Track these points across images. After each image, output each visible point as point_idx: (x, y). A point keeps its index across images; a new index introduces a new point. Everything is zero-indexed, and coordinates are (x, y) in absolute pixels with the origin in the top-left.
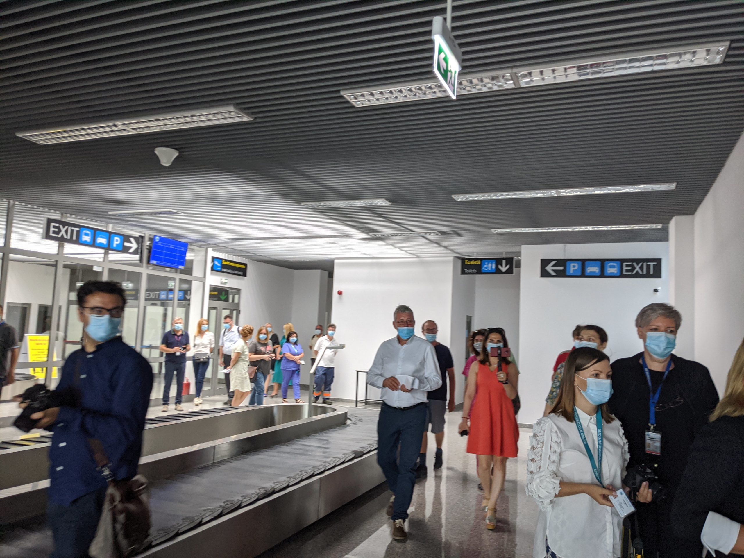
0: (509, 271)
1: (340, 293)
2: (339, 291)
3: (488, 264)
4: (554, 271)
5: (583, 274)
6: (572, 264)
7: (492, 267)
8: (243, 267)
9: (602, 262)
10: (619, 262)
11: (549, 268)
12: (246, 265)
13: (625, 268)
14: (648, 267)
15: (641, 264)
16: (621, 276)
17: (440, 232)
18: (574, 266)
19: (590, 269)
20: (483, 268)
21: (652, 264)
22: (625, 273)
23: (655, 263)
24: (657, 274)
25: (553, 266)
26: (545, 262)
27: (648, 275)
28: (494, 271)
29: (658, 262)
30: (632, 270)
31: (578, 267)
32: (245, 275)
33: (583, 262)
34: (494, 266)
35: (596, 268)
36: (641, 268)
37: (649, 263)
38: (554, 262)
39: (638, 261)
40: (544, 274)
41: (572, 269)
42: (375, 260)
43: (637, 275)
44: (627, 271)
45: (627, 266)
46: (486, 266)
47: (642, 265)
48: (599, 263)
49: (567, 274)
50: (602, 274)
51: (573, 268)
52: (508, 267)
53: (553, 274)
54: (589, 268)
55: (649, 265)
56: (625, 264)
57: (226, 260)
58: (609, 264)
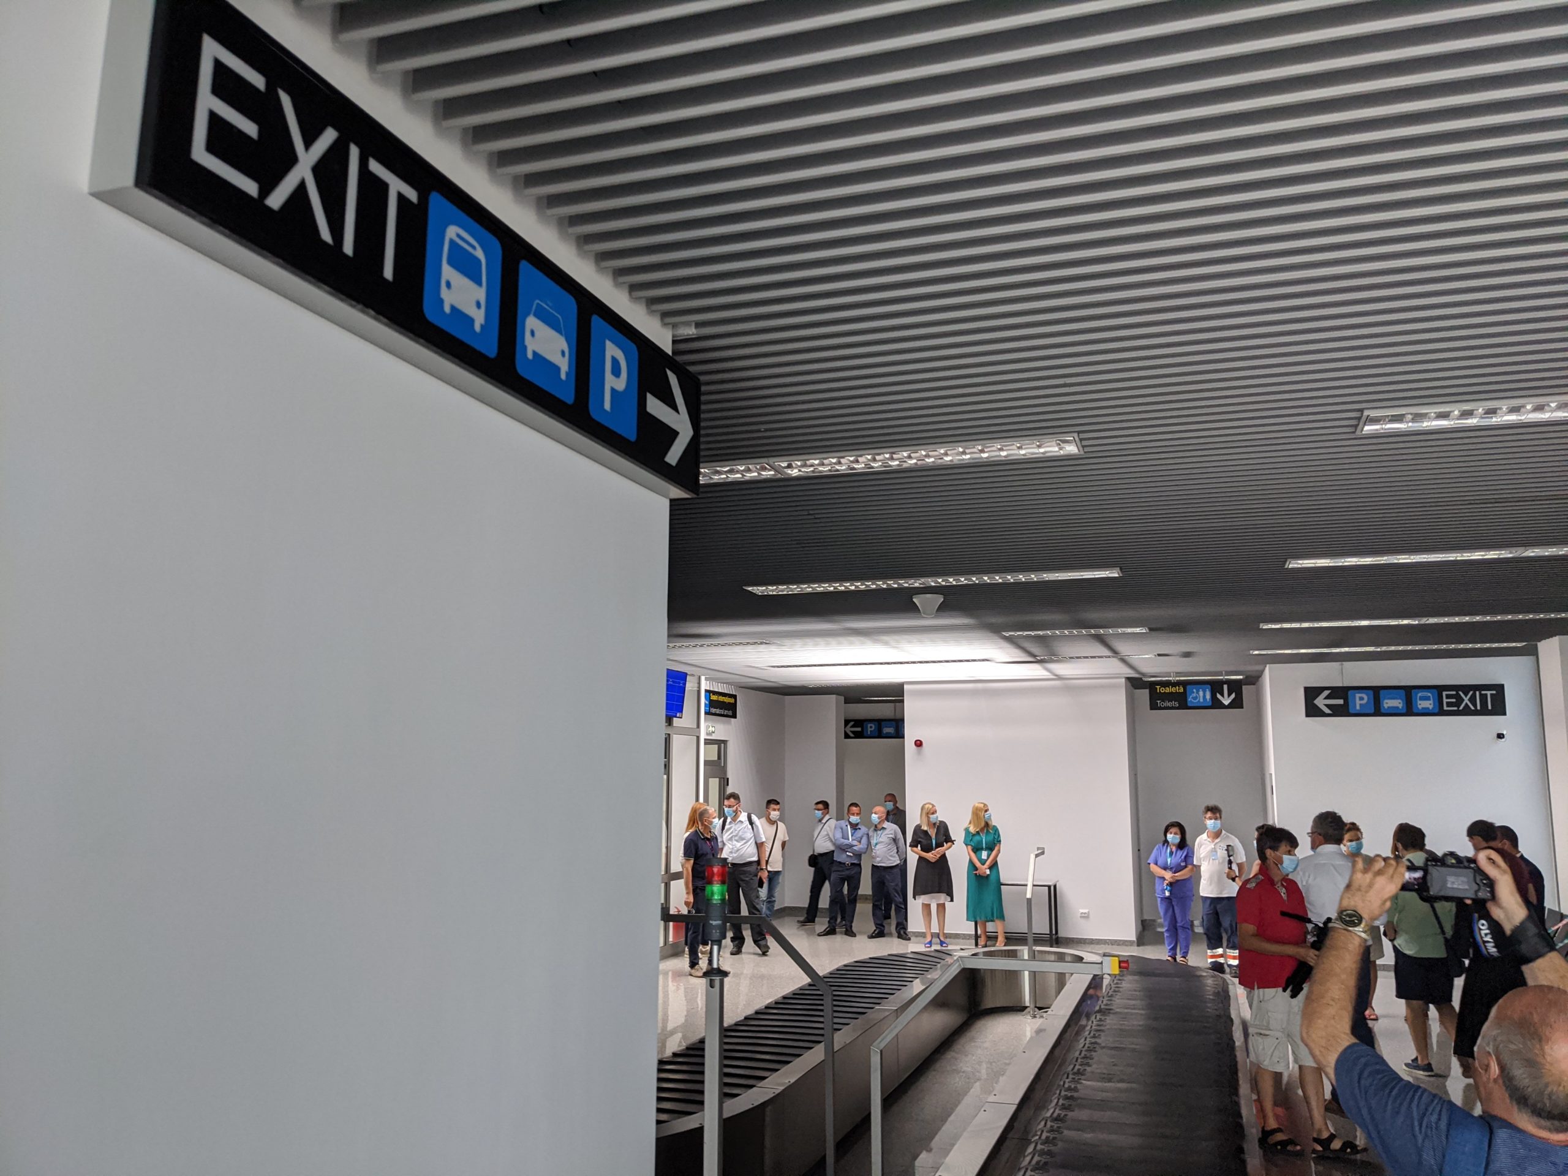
0: (1237, 704)
1: (919, 744)
2: (916, 741)
3: (1198, 692)
4: (1327, 706)
5: (1377, 711)
6: (1358, 696)
7: (1204, 696)
8: (732, 701)
9: (1408, 692)
10: (1435, 691)
11: (1320, 702)
12: (735, 697)
13: (1445, 700)
14: (1484, 698)
15: (1471, 693)
16: (1441, 712)
17: (1159, 655)
18: (1361, 699)
19: (1388, 703)
20: (1190, 699)
21: (1489, 693)
22: (1445, 708)
23: (1494, 692)
24: (1499, 708)
25: (1327, 698)
26: (1311, 693)
27: (1484, 712)
28: (1210, 704)
29: (1500, 689)
30: (1458, 704)
31: (1368, 699)
32: (734, 716)
33: (1377, 692)
34: (1208, 696)
35: (1400, 701)
36: (1473, 700)
37: (1483, 692)
38: (1326, 693)
39: (1466, 688)
40: (1312, 711)
41: (1358, 702)
42: (980, 685)
43: (1467, 712)
44: (1449, 705)
45: (1448, 697)
46: (1194, 695)
47: (1474, 696)
48: (1402, 692)
49: (1351, 711)
50: (1410, 711)
51: (1360, 700)
52: (1233, 696)
53: (1327, 711)
54: (1386, 701)
55: (1486, 695)
56: (1444, 693)
57: (715, 693)
58: (1419, 695)
